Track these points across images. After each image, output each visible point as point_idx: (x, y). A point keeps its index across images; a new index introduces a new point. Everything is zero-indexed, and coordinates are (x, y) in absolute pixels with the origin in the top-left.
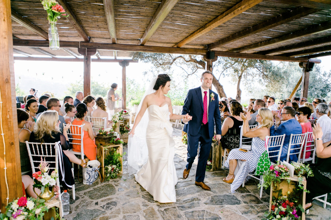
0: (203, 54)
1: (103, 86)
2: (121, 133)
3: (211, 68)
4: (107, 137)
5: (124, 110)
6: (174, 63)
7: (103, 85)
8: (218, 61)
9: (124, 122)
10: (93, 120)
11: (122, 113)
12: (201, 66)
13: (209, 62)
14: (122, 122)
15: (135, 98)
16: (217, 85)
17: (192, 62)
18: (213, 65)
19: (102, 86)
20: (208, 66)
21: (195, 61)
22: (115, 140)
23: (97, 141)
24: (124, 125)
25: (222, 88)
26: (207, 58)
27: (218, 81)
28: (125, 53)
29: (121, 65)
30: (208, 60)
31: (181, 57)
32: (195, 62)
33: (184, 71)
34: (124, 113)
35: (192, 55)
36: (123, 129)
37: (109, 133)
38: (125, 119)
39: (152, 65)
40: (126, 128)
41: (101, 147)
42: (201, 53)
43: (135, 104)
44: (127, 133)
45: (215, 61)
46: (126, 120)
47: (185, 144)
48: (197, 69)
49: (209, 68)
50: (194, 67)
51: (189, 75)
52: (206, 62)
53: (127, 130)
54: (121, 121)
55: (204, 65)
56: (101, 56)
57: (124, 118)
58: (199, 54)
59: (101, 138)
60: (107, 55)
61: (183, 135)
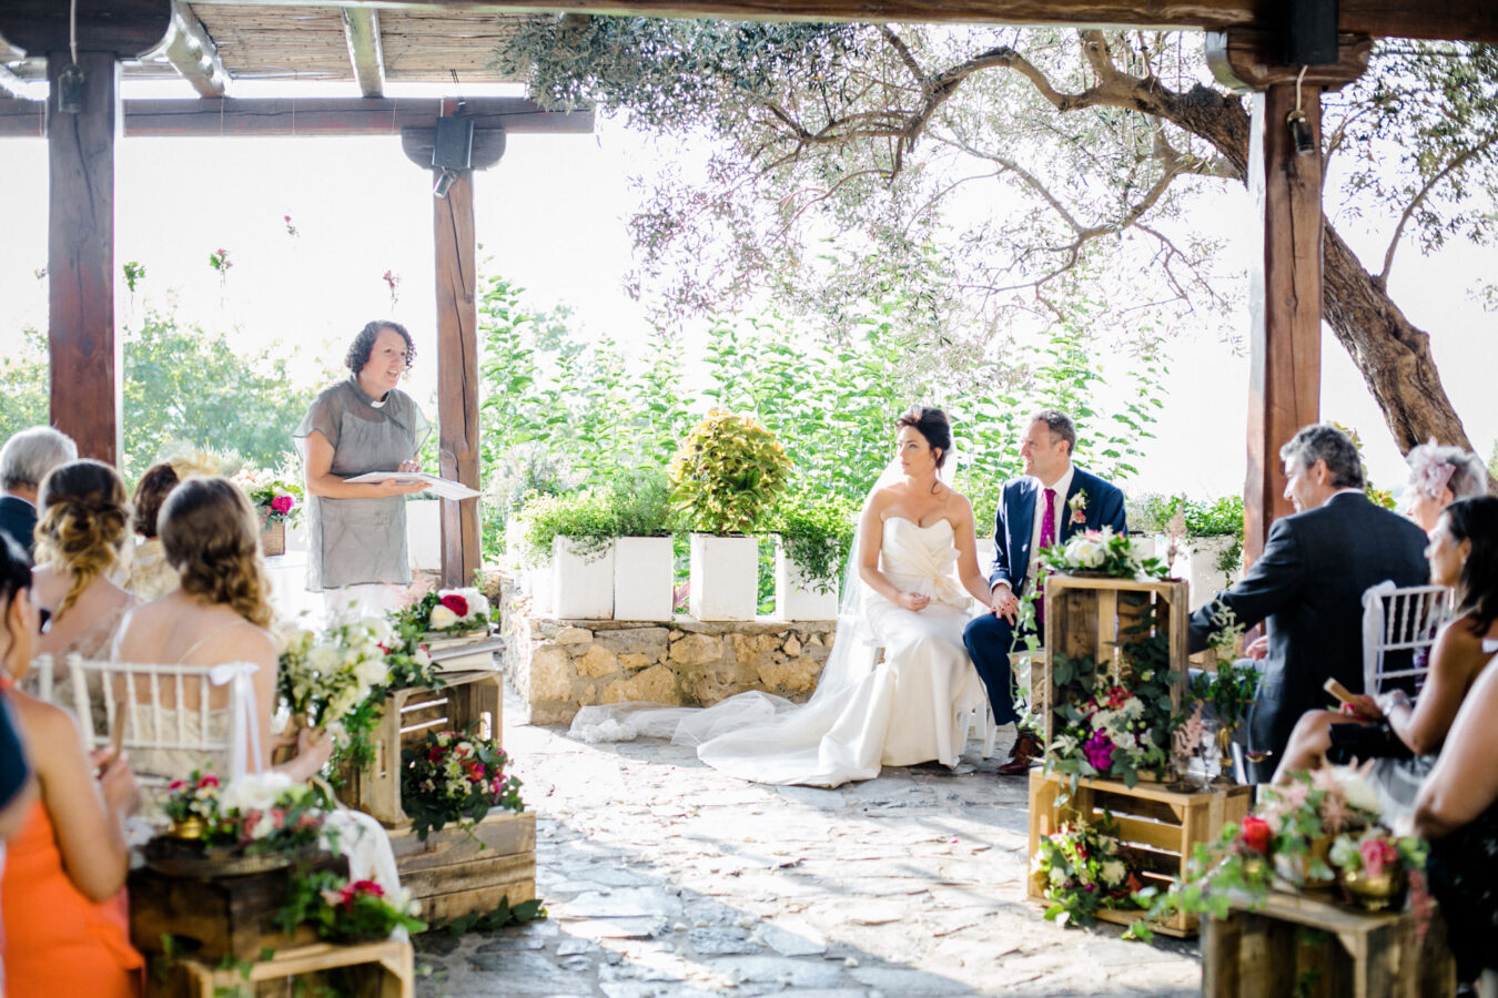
0: (1220, 15)
1: (277, 377)
2: (415, 826)
3: (1303, 154)
4: (254, 864)
5: (443, 594)
6: (935, 124)
7: (280, 368)
8: (1368, 85)
9: (442, 710)
10: (145, 698)
11: (424, 622)
12: (1205, 149)
13: (1279, 93)
14: (426, 715)
15: (567, 476)
16: (1368, 332)
17: (1113, 111)
18: (1329, 125)
19: (263, 370)
20: (1278, 139)
21: (1150, 98)
22: (332, 898)
23: (147, 915)
24: (443, 739)
25: (1423, 358)
26: (1260, 61)
27: (1378, 284)
28: (462, 42)
29: (422, 158)
30: (1278, 78)
31: (1007, 63)
32: (1142, 106)
33: (1039, 201)
34: (443, 616)
35: (1108, 31)
36: (441, 778)
37: (264, 828)
38: (452, 683)
39: (723, 146)
40: (466, 767)
41: (185, 973)
42: (1202, 11)
43: (565, 532)
44: (478, 819)
45: (1338, 87)
46: (466, 688)
47: (1068, 925)
48: (1171, 175)
49: (1290, 153)
50: (1139, 159)
51: (1085, 234)
52: (1254, 103)
53: (477, 789)
54: (411, 699)
55: (1231, 132)
56: (234, 73)
57: (448, 666)
58: (1178, 20)
59: (186, 882)
60: (294, 71)
61: (1044, 830)
